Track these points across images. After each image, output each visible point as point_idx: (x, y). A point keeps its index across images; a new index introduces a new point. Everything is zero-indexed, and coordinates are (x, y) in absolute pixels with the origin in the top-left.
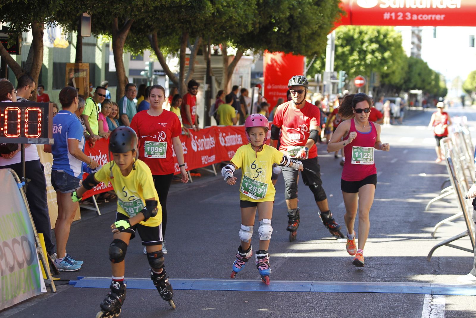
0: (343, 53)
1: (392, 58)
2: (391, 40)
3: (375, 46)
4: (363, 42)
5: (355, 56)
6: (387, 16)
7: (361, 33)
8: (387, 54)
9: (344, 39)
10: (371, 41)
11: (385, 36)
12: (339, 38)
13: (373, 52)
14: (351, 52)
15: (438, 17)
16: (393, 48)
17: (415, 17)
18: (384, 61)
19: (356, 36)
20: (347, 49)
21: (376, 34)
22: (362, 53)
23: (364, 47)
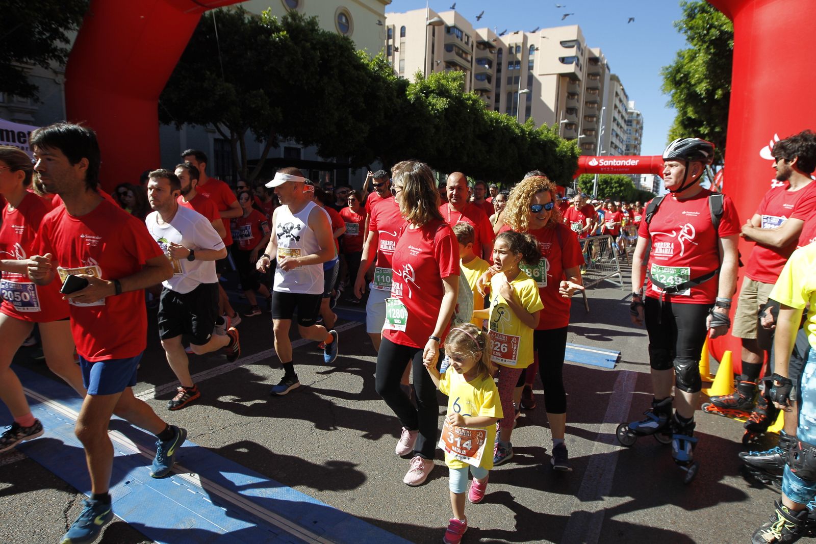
0: (603, 188)
1: (625, 190)
2: (624, 182)
3: (617, 185)
4: (612, 183)
5: (608, 189)
6: (602, 169)
7: (611, 179)
8: (622, 188)
9: (603, 182)
10: (615, 183)
11: (622, 181)
12: (601, 181)
13: (616, 187)
14: (606, 188)
15: (626, 170)
16: (625, 186)
17: (615, 170)
18: (621, 191)
19: (609, 181)
20: (604, 186)
21: (617, 180)
22: (612, 188)
23: (612, 185)
